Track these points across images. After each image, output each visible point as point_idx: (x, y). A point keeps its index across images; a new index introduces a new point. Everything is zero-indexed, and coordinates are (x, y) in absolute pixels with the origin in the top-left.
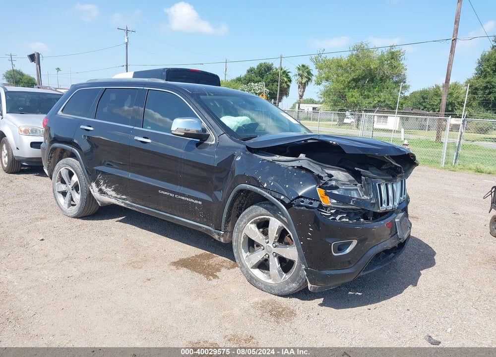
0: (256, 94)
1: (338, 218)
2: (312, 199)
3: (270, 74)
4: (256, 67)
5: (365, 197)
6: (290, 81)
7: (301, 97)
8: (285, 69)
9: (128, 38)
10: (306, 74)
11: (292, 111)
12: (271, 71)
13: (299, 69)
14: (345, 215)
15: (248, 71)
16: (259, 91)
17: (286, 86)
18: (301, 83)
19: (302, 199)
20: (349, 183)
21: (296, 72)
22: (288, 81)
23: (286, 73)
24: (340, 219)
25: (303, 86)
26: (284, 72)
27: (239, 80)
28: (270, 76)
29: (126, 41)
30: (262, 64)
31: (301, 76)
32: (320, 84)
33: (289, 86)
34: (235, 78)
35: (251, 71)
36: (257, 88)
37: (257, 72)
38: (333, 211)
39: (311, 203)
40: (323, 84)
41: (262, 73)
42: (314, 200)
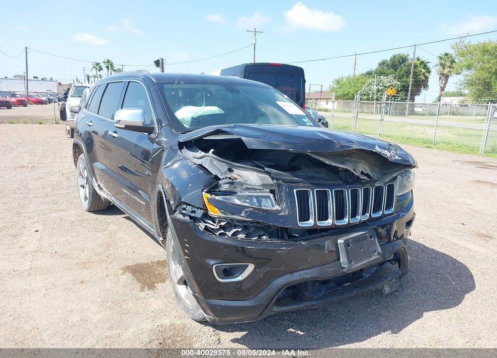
0: (386, 87)
1: (230, 234)
2: (195, 207)
3: (405, 66)
4: (388, 59)
5: (277, 207)
6: (429, 72)
7: (442, 89)
8: (423, 60)
9: (256, 39)
10: (448, 64)
11: (435, 105)
12: (406, 62)
13: (441, 58)
14: (240, 230)
15: (380, 64)
16: (388, 84)
17: (423, 78)
18: (443, 74)
19: (185, 206)
20: (261, 188)
21: (437, 61)
22: (427, 72)
23: (424, 65)
24: (235, 234)
25: (445, 77)
26: (422, 62)
27: (369, 74)
28: (405, 68)
29: (254, 42)
30: (396, 55)
31: (443, 66)
32: (459, 73)
33: (427, 78)
34: (364, 72)
35: (383, 63)
36: (386, 80)
37: (390, 64)
38: (223, 224)
39: (193, 212)
40: (463, 73)
41: (396, 65)
42: (198, 208)
